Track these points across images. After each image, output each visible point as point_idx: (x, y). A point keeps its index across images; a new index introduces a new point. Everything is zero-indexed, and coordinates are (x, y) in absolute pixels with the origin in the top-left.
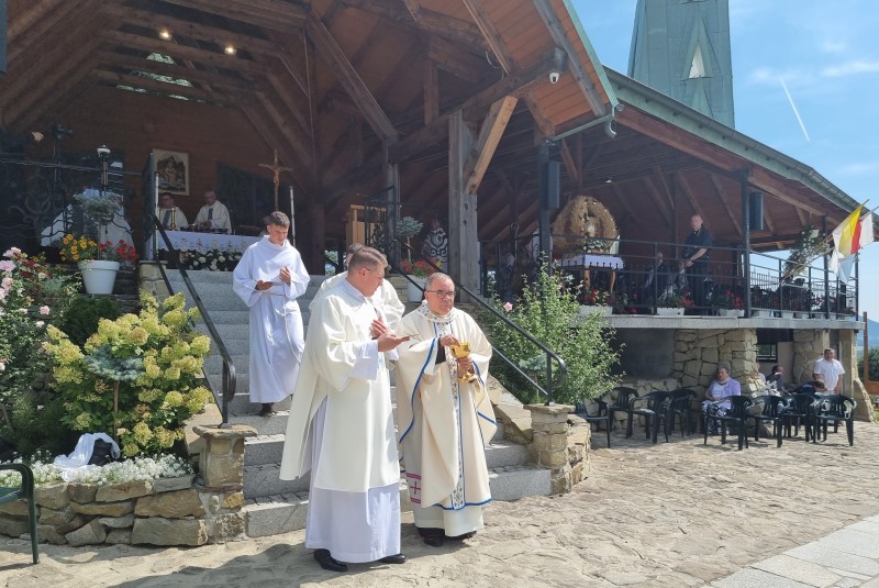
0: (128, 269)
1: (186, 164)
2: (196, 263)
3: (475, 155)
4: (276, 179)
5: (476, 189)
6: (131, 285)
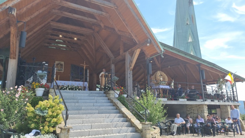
0: (46, 90)
2: (63, 88)
3: (131, 62)
4: (85, 68)
5: (132, 70)
6: (47, 94)
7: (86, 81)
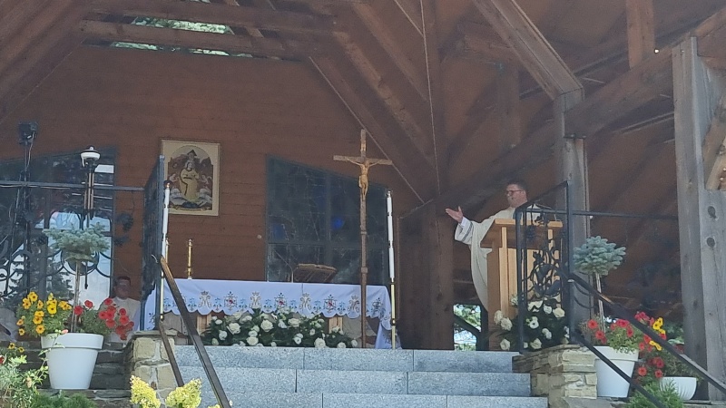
1: (215, 162)
2: (223, 334)
4: (364, 179)
6: (118, 373)
7: (377, 277)
